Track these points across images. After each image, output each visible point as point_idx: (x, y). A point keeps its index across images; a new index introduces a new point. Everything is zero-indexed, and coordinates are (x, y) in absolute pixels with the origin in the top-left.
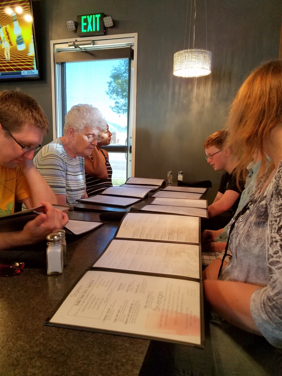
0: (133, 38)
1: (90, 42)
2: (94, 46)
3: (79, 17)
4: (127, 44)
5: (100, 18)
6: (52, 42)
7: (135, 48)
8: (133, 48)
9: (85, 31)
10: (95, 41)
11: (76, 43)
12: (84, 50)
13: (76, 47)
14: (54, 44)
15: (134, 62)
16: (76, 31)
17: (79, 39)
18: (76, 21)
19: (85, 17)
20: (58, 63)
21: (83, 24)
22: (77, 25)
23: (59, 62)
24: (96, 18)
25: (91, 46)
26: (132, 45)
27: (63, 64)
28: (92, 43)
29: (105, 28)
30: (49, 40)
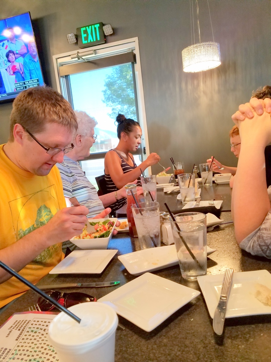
0: (134, 43)
1: (92, 52)
3: (79, 29)
4: (128, 49)
5: (99, 27)
6: (54, 57)
8: (135, 52)
9: (86, 42)
10: (97, 51)
12: (86, 61)
13: (79, 59)
14: (57, 59)
16: (77, 43)
22: (78, 37)
23: (64, 76)
26: (133, 49)
27: (67, 77)
29: (105, 36)
30: (51, 55)
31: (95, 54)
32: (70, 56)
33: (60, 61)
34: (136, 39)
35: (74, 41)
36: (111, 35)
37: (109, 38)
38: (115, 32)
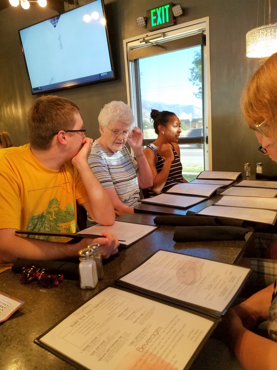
0: (205, 23)
1: (160, 35)
2: (165, 38)
3: (149, 12)
4: (199, 30)
5: (169, 8)
6: (125, 42)
7: (207, 34)
8: (205, 33)
9: (155, 24)
10: (166, 33)
12: (155, 44)
13: (146, 43)
14: (127, 43)
15: (207, 48)
16: (146, 26)
17: (150, 34)
18: (145, 16)
19: (154, 11)
20: (131, 61)
21: (153, 18)
22: (147, 20)
23: (133, 60)
24: (165, 10)
25: (162, 38)
26: (204, 30)
27: (136, 61)
28: (162, 36)
29: (175, 18)
30: (122, 39)
32: (139, 39)
33: (130, 45)
34: (207, 19)
35: (143, 24)
36: (181, 16)
37: (179, 19)
38: (185, 12)
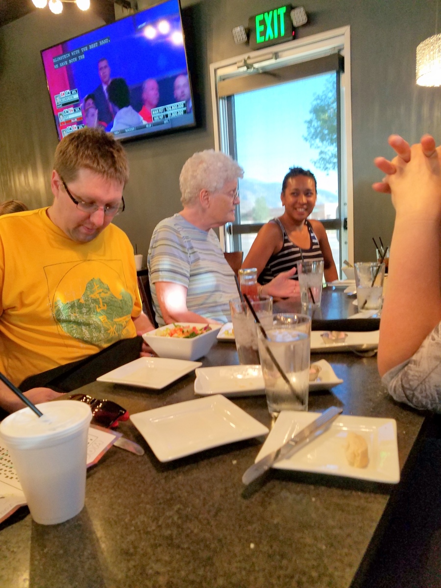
0: (343, 37)
1: (270, 56)
2: (278, 60)
3: (253, 19)
4: (332, 48)
6: (212, 67)
7: (346, 54)
8: (343, 53)
9: (262, 39)
10: (279, 53)
11: (249, 62)
12: (261, 72)
13: (248, 68)
14: (215, 71)
15: (346, 77)
16: (247, 43)
17: (253, 54)
18: (247, 26)
19: (261, 17)
20: (222, 98)
21: (259, 29)
22: (250, 33)
23: (225, 97)
24: (279, 17)
25: (273, 61)
26: (341, 48)
27: (229, 98)
28: (274, 57)
29: (294, 29)
30: (208, 63)
31: (276, 59)
32: (236, 63)
33: (220, 72)
34: (346, 30)
35: (243, 39)
36: (304, 26)
37: (301, 31)
38: (311, 19)
